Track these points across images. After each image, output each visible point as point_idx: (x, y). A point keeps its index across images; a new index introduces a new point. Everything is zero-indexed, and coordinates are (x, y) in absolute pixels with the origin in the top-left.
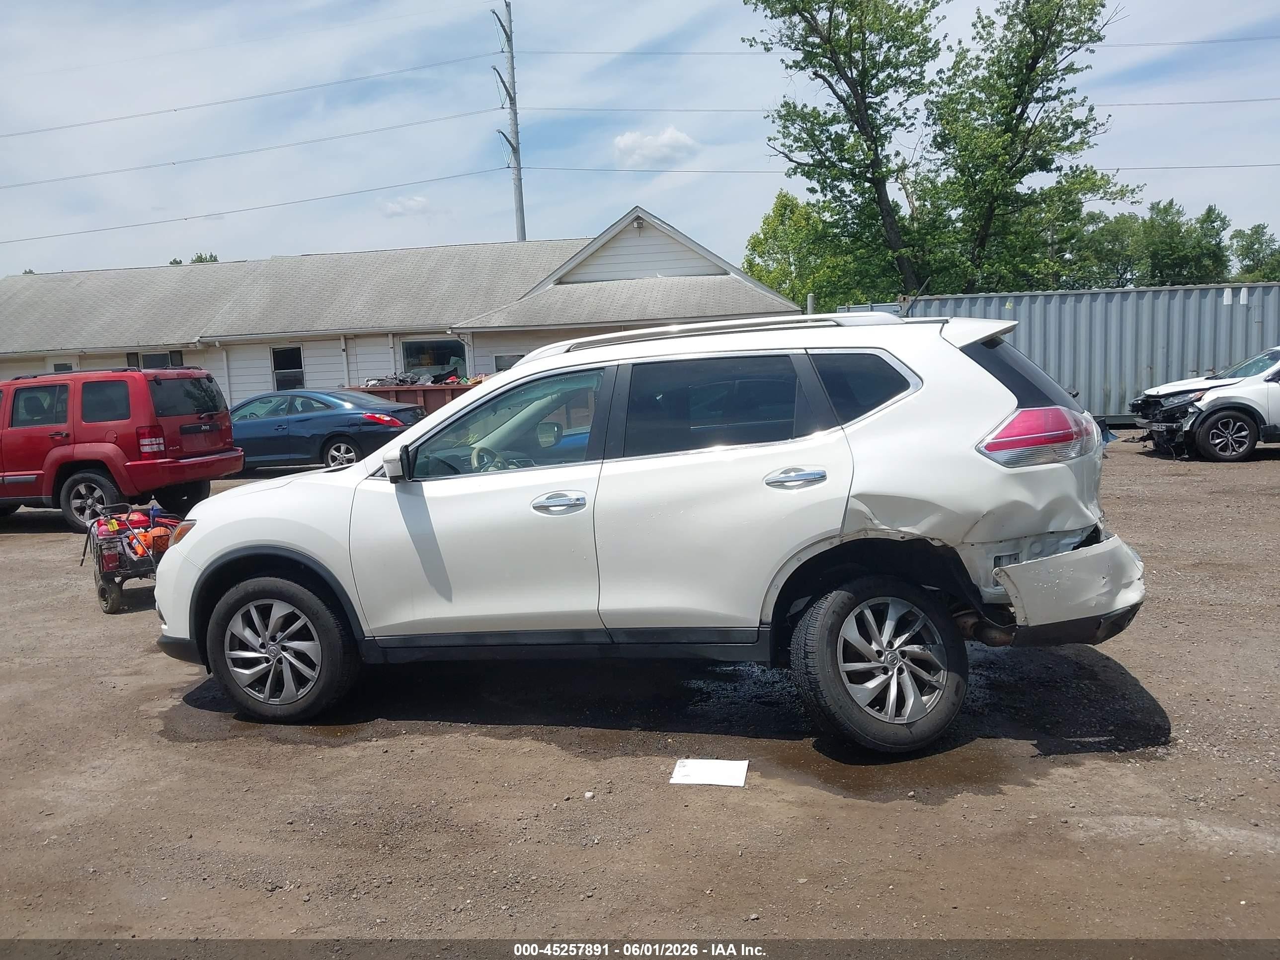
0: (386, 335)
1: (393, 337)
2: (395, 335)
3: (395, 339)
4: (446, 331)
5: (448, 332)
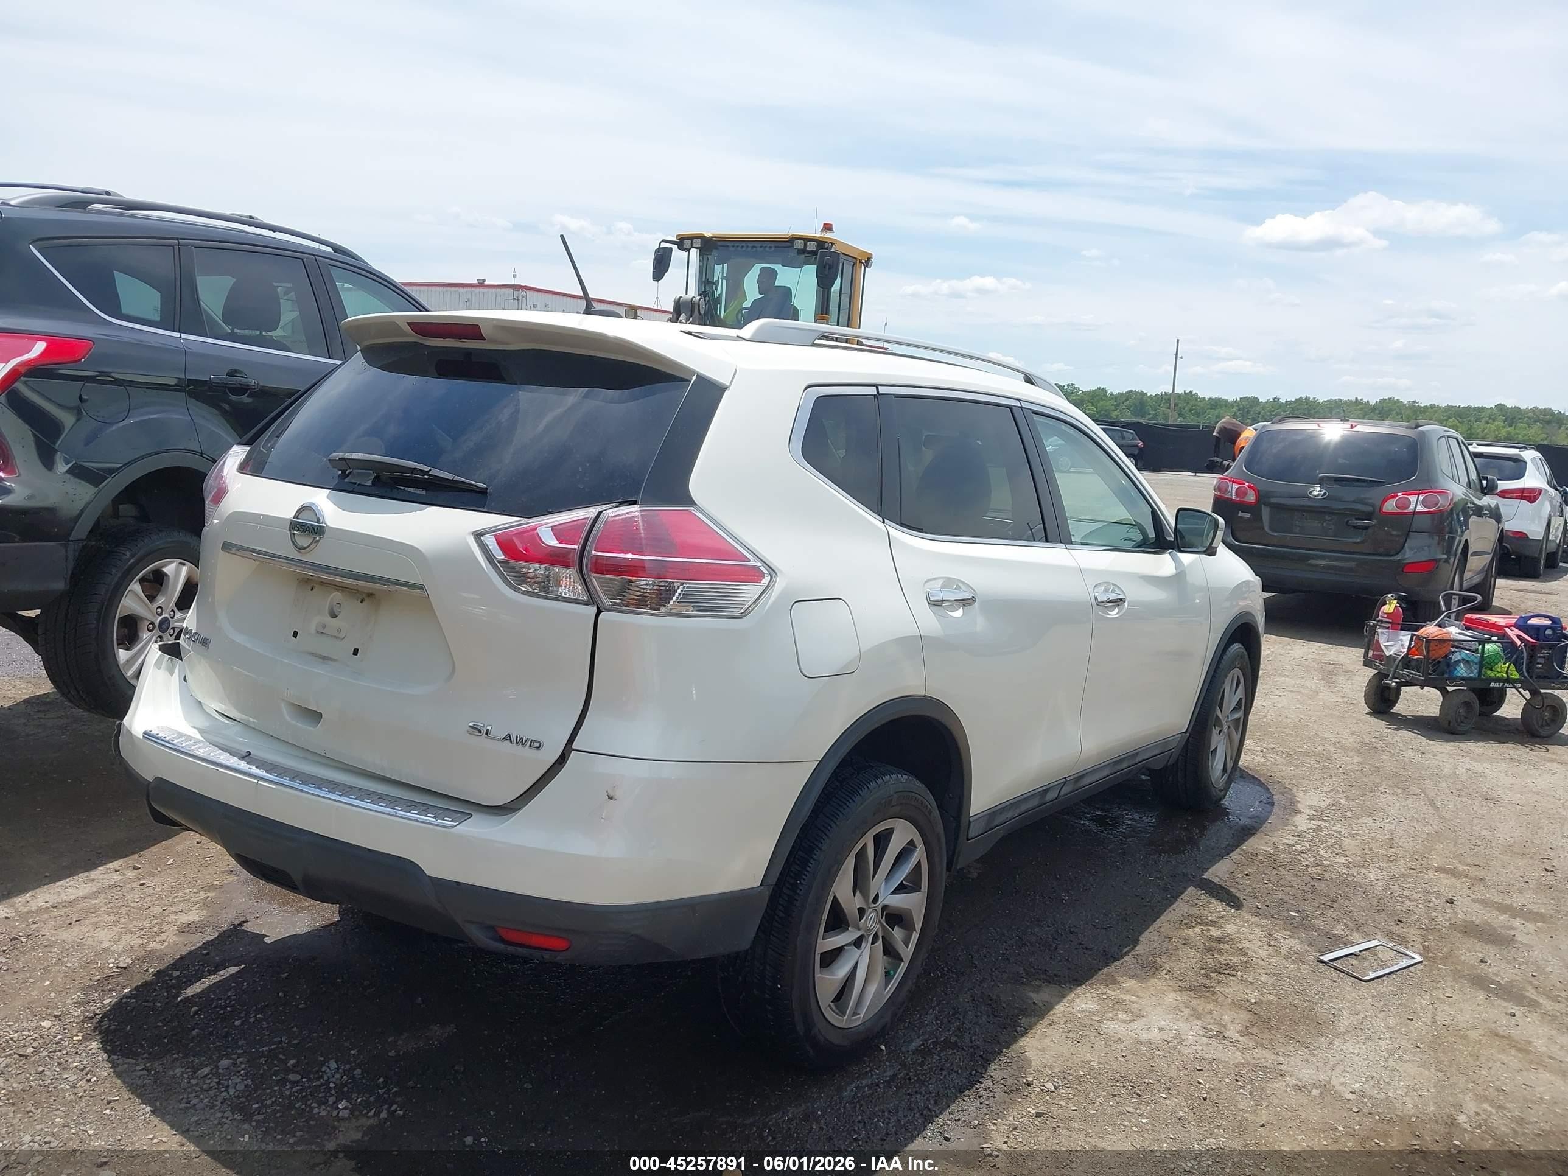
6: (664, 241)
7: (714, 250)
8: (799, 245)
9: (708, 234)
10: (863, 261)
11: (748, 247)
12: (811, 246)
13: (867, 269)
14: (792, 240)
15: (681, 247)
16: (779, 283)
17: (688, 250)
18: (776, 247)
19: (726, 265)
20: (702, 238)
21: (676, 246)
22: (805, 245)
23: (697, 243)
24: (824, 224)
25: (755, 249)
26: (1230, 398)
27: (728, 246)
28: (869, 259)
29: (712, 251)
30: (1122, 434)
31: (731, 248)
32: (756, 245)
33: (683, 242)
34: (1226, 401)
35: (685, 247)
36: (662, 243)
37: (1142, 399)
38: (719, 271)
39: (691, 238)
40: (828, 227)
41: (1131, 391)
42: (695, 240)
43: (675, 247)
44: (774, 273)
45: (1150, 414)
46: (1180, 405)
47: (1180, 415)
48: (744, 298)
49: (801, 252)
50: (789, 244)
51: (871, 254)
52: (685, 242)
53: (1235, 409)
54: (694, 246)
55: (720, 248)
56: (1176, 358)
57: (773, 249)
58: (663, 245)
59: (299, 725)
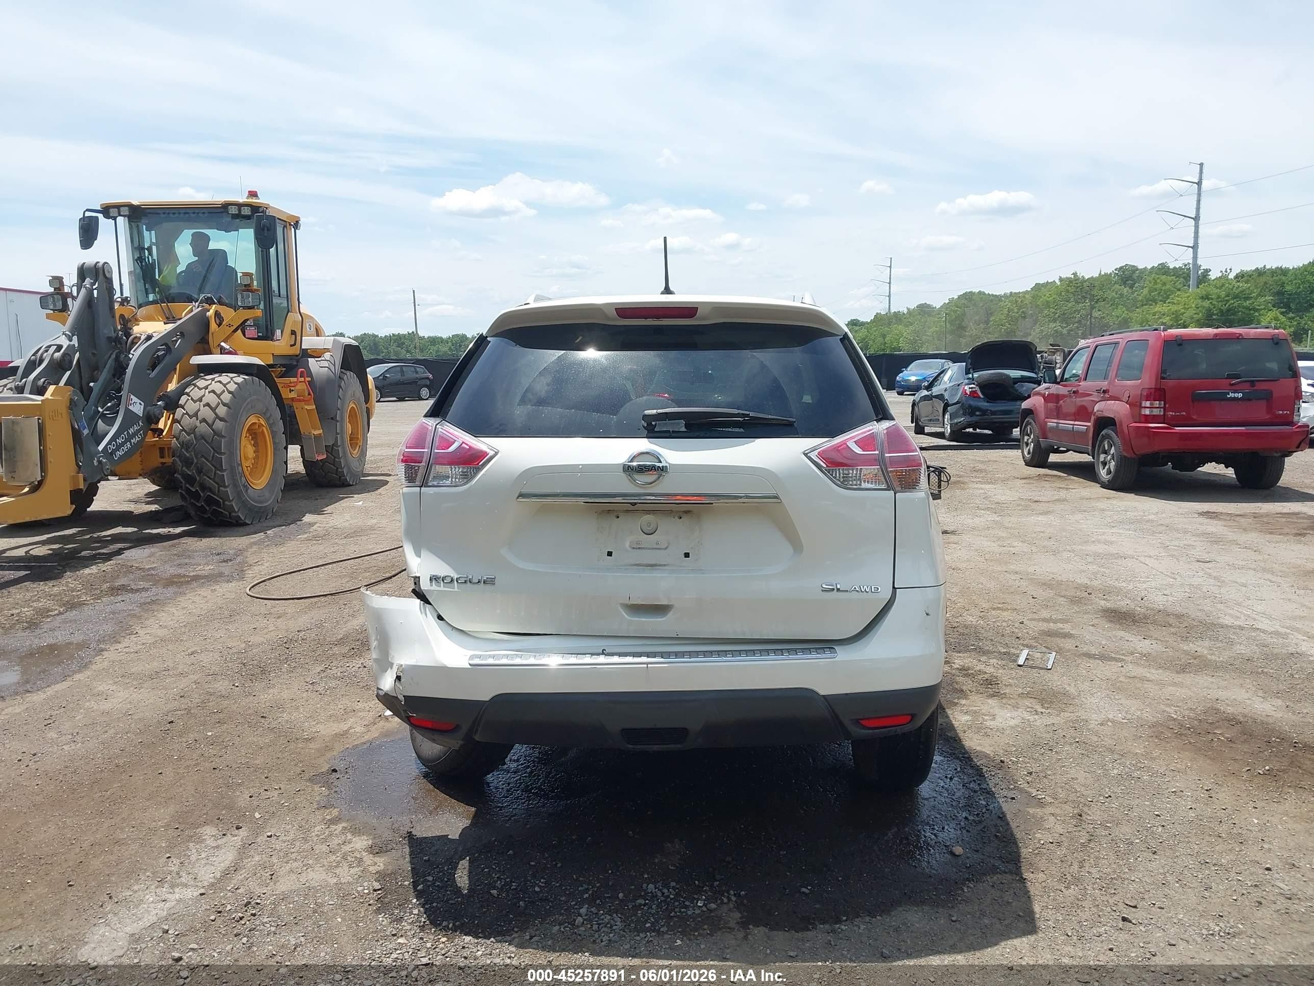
6: (88, 210)
7: (143, 217)
8: (233, 210)
9: (135, 202)
10: (292, 223)
11: (179, 213)
12: (246, 211)
13: (297, 231)
14: (226, 206)
15: (107, 215)
16: (212, 246)
17: (115, 219)
18: (209, 213)
19: (153, 232)
20: (130, 206)
21: (102, 215)
22: (240, 210)
23: (125, 211)
24: (249, 192)
25: (187, 215)
26: (444, 336)
27: (158, 214)
28: (297, 222)
29: (141, 218)
30: (415, 369)
31: (162, 215)
32: (188, 211)
33: (107, 210)
34: (441, 338)
35: (111, 215)
36: (86, 212)
37: (374, 340)
38: (149, 237)
39: (118, 207)
40: (253, 194)
41: (365, 334)
42: (122, 209)
43: (100, 216)
44: (207, 239)
45: (383, 352)
46: (406, 343)
47: (408, 351)
48: (178, 263)
49: (235, 217)
50: (222, 210)
51: (299, 218)
52: (111, 210)
53: (450, 344)
54: (122, 214)
55: (149, 215)
56: (415, 305)
57: (206, 215)
58: (88, 214)
59: (644, 619)
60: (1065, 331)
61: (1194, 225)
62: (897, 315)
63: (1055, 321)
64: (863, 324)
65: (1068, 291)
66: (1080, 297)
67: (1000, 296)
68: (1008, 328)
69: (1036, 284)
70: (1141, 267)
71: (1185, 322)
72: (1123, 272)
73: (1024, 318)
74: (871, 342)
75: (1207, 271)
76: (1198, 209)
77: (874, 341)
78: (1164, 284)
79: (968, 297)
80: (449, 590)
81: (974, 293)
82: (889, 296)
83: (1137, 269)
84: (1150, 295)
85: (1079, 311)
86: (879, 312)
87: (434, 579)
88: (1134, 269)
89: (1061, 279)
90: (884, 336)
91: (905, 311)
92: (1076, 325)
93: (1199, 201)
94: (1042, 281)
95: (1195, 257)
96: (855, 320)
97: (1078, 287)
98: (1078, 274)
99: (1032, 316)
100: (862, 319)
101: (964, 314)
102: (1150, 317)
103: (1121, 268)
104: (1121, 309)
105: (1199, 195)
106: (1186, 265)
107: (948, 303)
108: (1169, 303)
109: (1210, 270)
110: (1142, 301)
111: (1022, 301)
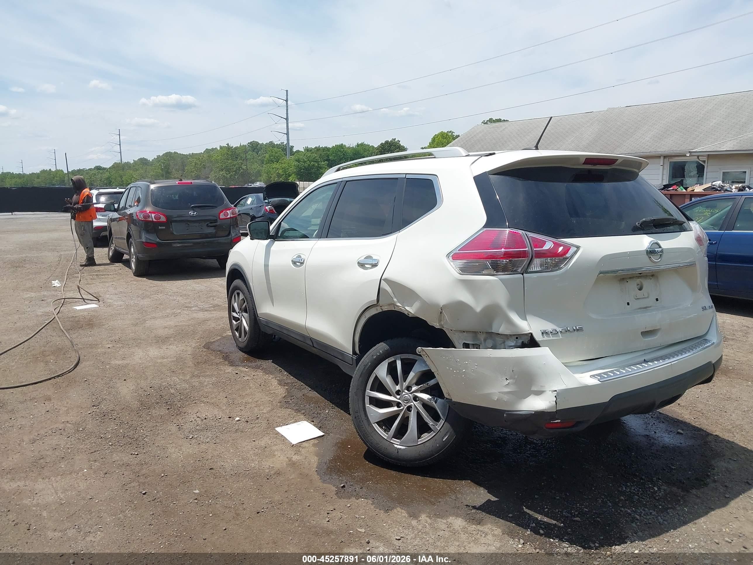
0: (659, 157)
1: (664, 159)
2: (665, 157)
3: (665, 160)
4: (686, 155)
5: (687, 155)
59: (650, 339)
60: (228, 176)
61: (286, 122)
62: (127, 164)
63: (222, 170)
64: (104, 169)
65: (228, 154)
66: (234, 157)
67: (187, 155)
68: (196, 173)
69: (206, 149)
70: (260, 143)
71: (289, 173)
72: (252, 145)
73: (205, 168)
74: (113, 180)
75: (292, 147)
76: (287, 114)
77: (115, 180)
78: (276, 153)
79: (168, 155)
80: (556, 338)
81: (172, 153)
82: (121, 153)
83: (259, 144)
84: (270, 158)
85: (235, 165)
86: (116, 162)
87: (544, 333)
88: (257, 144)
89: (221, 147)
90: (121, 177)
91: (132, 162)
92: (234, 173)
93: (287, 110)
94: (210, 148)
95: (288, 140)
96: (98, 166)
97: (233, 152)
98: (230, 145)
99: (209, 167)
100: (103, 166)
101: (169, 165)
102: (271, 170)
103: (251, 142)
104: (256, 165)
105: (287, 107)
106: (282, 143)
107: (157, 158)
108: (280, 163)
109: (294, 147)
110: (266, 161)
111: (202, 159)
